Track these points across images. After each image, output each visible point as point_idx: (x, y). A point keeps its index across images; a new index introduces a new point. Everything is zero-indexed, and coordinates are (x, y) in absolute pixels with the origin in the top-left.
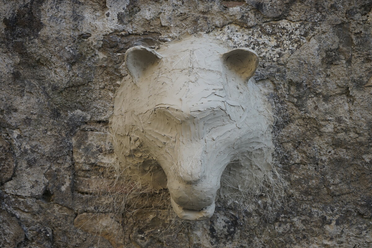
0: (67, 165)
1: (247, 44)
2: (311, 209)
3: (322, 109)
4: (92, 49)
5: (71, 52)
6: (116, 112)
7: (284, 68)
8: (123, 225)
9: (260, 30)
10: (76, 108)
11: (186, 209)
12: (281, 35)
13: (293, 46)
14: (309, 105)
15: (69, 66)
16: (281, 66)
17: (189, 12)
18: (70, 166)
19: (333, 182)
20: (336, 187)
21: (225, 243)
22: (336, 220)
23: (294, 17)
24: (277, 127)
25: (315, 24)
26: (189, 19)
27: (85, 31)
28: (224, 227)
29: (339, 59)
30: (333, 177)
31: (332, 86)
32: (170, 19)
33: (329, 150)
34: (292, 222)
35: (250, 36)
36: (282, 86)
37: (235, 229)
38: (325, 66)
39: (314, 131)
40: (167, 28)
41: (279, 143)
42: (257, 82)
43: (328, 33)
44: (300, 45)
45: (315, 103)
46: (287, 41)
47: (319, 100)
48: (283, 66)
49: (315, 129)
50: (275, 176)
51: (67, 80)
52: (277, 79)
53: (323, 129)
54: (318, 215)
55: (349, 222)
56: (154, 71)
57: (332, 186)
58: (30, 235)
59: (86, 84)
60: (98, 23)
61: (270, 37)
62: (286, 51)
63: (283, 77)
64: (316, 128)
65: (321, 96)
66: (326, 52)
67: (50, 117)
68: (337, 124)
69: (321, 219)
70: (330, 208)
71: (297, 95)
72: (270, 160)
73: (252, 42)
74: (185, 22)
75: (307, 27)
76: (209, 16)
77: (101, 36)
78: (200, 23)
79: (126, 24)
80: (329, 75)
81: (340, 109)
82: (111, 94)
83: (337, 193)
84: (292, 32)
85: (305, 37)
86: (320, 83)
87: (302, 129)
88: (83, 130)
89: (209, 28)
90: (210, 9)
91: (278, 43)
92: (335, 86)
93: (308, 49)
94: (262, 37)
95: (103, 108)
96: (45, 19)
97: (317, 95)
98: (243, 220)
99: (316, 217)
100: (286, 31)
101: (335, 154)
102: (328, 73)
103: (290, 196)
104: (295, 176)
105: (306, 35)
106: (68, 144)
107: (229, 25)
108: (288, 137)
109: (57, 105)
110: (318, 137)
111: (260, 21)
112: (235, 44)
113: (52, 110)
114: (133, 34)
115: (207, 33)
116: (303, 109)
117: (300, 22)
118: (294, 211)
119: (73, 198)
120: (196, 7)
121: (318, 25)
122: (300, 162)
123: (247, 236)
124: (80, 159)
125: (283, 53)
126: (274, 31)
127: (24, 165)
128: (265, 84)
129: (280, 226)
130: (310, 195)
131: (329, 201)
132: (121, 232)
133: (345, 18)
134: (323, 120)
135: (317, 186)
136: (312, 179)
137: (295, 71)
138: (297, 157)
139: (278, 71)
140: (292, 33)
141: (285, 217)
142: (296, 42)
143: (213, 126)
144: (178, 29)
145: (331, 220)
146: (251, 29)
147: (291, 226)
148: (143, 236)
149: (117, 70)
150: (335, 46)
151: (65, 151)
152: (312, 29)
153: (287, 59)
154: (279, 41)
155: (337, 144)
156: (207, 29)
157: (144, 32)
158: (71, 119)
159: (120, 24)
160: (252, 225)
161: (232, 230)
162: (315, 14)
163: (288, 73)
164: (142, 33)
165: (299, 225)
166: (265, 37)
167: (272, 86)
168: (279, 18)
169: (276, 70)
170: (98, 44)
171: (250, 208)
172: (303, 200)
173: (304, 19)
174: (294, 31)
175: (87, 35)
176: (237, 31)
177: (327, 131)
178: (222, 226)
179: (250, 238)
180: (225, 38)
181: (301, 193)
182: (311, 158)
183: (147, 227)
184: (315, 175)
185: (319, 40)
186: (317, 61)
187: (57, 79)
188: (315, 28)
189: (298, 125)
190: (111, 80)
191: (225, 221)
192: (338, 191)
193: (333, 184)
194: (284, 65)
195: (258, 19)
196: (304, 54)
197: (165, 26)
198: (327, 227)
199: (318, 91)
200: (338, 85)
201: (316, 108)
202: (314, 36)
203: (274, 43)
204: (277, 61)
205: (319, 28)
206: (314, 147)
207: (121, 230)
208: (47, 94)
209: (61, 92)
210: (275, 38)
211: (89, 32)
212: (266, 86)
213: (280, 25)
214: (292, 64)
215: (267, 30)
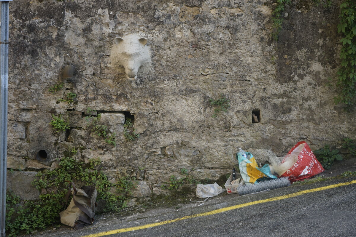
0: (99, 67)
1: (145, 36)
2: (161, 77)
4: (105, 37)
5: (100, 38)
6: (112, 53)
8: (114, 82)
9: (148, 33)
10: (101, 52)
11: (131, 77)
13: (156, 37)
15: (99, 41)
17: (130, 28)
21: (139, 86)
22: (167, 80)
23: (157, 29)
24: (152, 57)
25: (162, 31)
27: (103, 32)
29: (168, 40)
30: (166, 69)
31: (166, 47)
32: (125, 29)
33: (165, 63)
34: (156, 81)
35: (146, 34)
36: (153, 47)
40: (125, 32)
41: (153, 61)
42: (147, 46)
43: (165, 34)
44: (158, 37)
49: (162, 57)
50: (152, 69)
51: (99, 45)
52: (152, 45)
55: (170, 80)
56: (122, 43)
58: (90, 84)
59: (104, 46)
60: (107, 30)
63: (154, 44)
66: (164, 38)
67: (95, 54)
68: (167, 56)
70: (165, 77)
71: (157, 49)
72: (151, 65)
74: (129, 30)
76: (135, 29)
77: (108, 34)
78: (133, 31)
79: (114, 31)
81: (168, 52)
82: (110, 48)
83: (167, 73)
86: (163, 46)
87: (158, 57)
88: (103, 58)
93: (160, 37)
95: (108, 52)
96: (93, 29)
97: (162, 49)
98: (144, 80)
99: (162, 79)
100: (154, 33)
101: (167, 64)
102: (165, 43)
103: (156, 74)
104: (157, 69)
105: (159, 34)
106: (99, 61)
107: (140, 31)
108: (155, 59)
109: (96, 51)
110: (162, 59)
114: (116, 33)
115: (135, 33)
116: (159, 52)
118: (157, 78)
119: (101, 75)
120: (132, 26)
122: (158, 66)
123: (145, 84)
124: (102, 65)
125: (154, 38)
126: (152, 33)
127: (88, 66)
129: (153, 81)
130: (161, 74)
131: (165, 75)
133: (169, 30)
134: (164, 55)
136: (161, 70)
137: (157, 43)
138: (157, 64)
141: (154, 79)
143: (136, 57)
144: (127, 32)
146: (146, 32)
148: (119, 84)
149: (112, 42)
150: (166, 37)
151: (99, 63)
152: (161, 33)
154: (153, 35)
155: (167, 61)
157: (119, 33)
158: (100, 55)
159: (112, 31)
160: (146, 81)
161: (141, 83)
162: (162, 29)
163: (155, 43)
165: (158, 81)
168: (153, 30)
169: (152, 43)
170: (107, 36)
171: (146, 77)
172: (159, 75)
173: (159, 30)
174: (156, 33)
176: (142, 33)
178: (139, 82)
180: (139, 34)
181: (158, 73)
182: (161, 65)
183: (120, 82)
185: (163, 35)
186: (162, 40)
187: (96, 44)
190: (110, 45)
191: (139, 80)
193: (166, 71)
194: (154, 41)
195: (147, 30)
196: (159, 39)
198: (165, 82)
201: (162, 52)
203: (151, 36)
204: (152, 40)
206: (162, 62)
208: (94, 48)
209: (97, 48)
211: (105, 33)
212: (150, 47)
214: (156, 41)
215: (150, 33)
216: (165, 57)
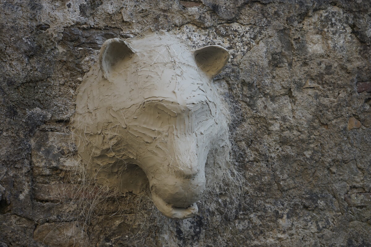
0: (25, 170)
1: (205, 44)
2: (265, 205)
3: (270, 108)
4: (52, 42)
5: (29, 43)
7: (238, 69)
8: (89, 233)
9: (215, 31)
10: (34, 106)
12: (234, 37)
13: (244, 48)
14: (259, 104)
15: (27, 59)
16: (235, 67)
17: (150, 9)
18: (29, 171)
19: (283, 178)
20: (285, 182)
21: (192, 244)
22: (287, 214)
23: (244, 20)
24: (233, 127)
25: (262, 28)
26: (150, 16)
27: (43, 21)
28: (191, 228)
29: (283, 62)
30: (282, 173)
31: (277, 87)
32: (132, 14)
33: (277, 148)
34: (250, 219)
35: (206, 36)
36: (236, 86)
37: (200, 229)
38: (271, 68)
39: (263, 130)
40: (128, 24)
41: (235, 141)
42: (214, 81)
43: (274, 37)
44: (250, 48)
45: (264, 103)
46: (240, 43)
47: (268, 100)
48: (237, 67)
49: (264, 127)
50: (233, 174)
51: (24, 74)
52: (232, 80)
53: (271, 128)
54: (271, 209)
55: (297, 214)
56: (129, 65)
57: (282, 181)
59: (44, 80)
60: (59, 14)
61: (224, 39)
62: (239, 53)
63: (237, 77)
64: (265, 126)
65: (269, 97)
66: (272, 55)
67: (6, 116)
68: (283, 123)
69: (275, 214)
70: (280, 203)
71: (249, 95)
73: (209, 42)
74: (147, 19)
75: (256, 31)
76: (169, 14)
77: (62, 28)
78: (161, 21)
79: (88, 17)
80: (275, 77)
81: (285, 108)
82: (72, 91)
83: (286, 188)
84: (244, 34)
85: (254, 40)
86: (267, 84)
87: (254, 128)
88: (44, 130)
89: (169, 26)
90: (170, 7)
91: (231, 44)
92: (281, 87)
93: (258, 51)
94: (217, 38)
95: (63, 106)
97: (265, 95)
98: (207, 219)
99: (270, 212)
100: (238, 33)
101: (282, 151)
102: (274, 74)
103: (247, 193)
104: (250, 173)
105: (255, 38)
106: (27, 145)
107: (187, 25)
108: (243, 135)
109: (13, 102)
110: (267, 136)
111: (215, 22)
112: (194, 43)
113: (8, 107)
114: (94, 28)
115: (167, 31)
116: (255, 108)
117: (250, 26)
118: (251, 207)
119: (33, 207)
120: (157, 4)
121: (265, 29)
122: (253, 160)
123: (212, 235)
124: (40, 162)
125: (236, 54)
126: (228, 33)
128: (221, 84)
129: (239, 223)
130: (263, 191)
131: (278, 196)
132: (88, 242)
133: (286, 25)
134: (271, 119)
135: (269, 182)
136: (264, 176)
137: (247, 72)
138: (251, 155)
139: (233, 71)
140: (243, 36)
141: (244, 214)
142: (247, 45)
143: (200, 121)
144: (139, 25)
145: (283, 214)
146: (208, 30)
147: (249, 222)
148: (110, 244)
149: (78, 65)
150: (279, 50)
151: (24, 154)
152: (260, 33)
153: (240, 60)
154: (232, 42)
155: (284, 142)
156: (168, 27)
158: (30, 118)
159: (82, 16)
160: (215, 224)
161: (198, 230)
162: (262, 19)
163: (241, 74)
164: (104, 28)
165: (258, 222)
166: (219, 38)
167: (226, 86)
168: (232, 21)
169: (231, 71)
170: (58, 36)
171: (213, 207)
172: (258, 196)
173: (253, 23)
174: (245, 34)
175: (45, 26)
176: (194, 31)
177: (274, 129)
178: (188, 227)
179: (214, 237)
180: (184, 37)
181: (255, 189)
182: (263, 155)
183: (114, 234)
184: (268, 171)
185: (267, 43)
186: (265, 63)
187: (13, 73)
188: (262, 32)
189: (250, 124)
190: (72, 75)
191: (190, 222)
192: (286, 186)
193: (283, 180)
194: (238, 65)
195: (214, 20)
196: (254, 55)
197: (126, 22)
198: (280, 221)
199: (266, 91)
200: (283, 86)
201: (265, 107)
202: (262, 39)
203: (227, 44)
204: (232, 62)
205: (265, 32)
206: (265, 145)
207: (87, 239)
209: (18, 88)
210: (228, 40)
211: (48, 23)
212: (222, 85)
213: (232, 27)
214: (245, 66)
215: (221, 32)
216: (276, 127)
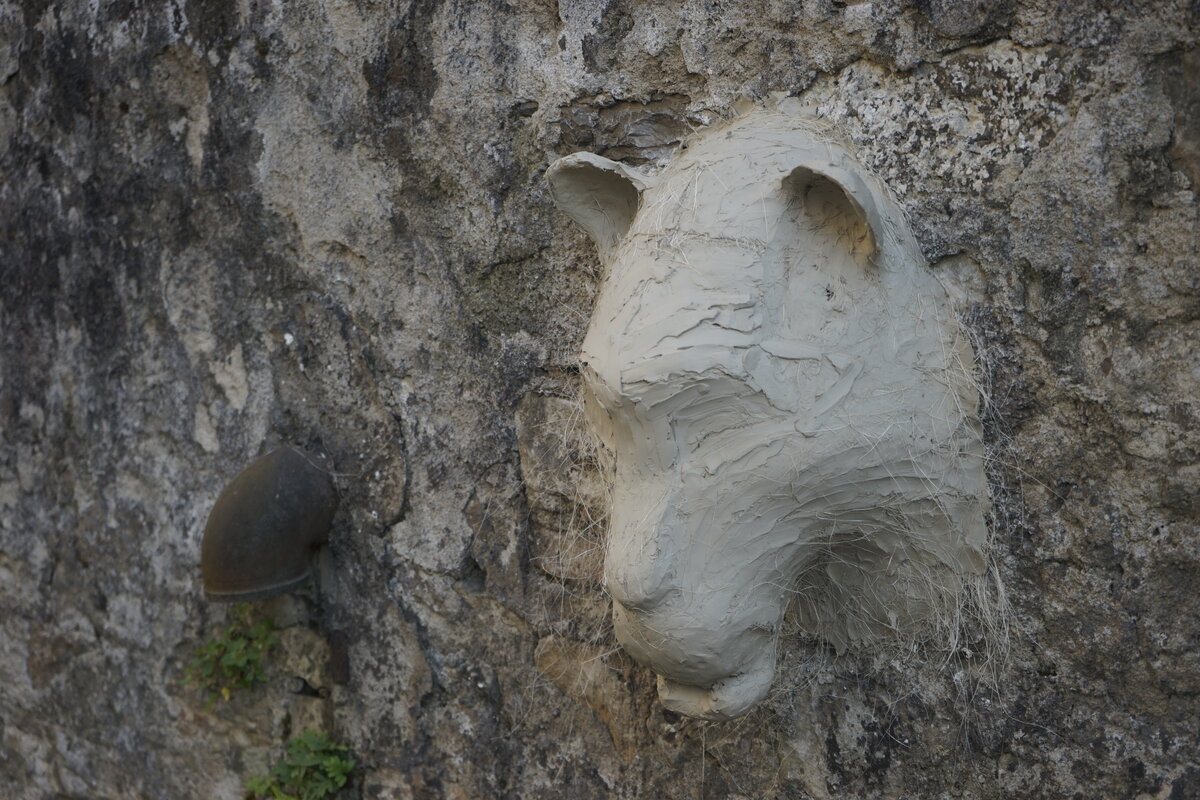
0: (508, 492)
1: (900, 130)
2: (1102, 729)
3: (1122, 371)
4: (538, 150)
5: (497, 157)
7: (1003, 219)
8: (632, 687)
9: (937, 81)
10: (518, 324)
11: (671, 682)
12: (995, 98)
13: (1031, 138)
14: (1088, 353)
15: (493, 202)
16: (993, 211)
17: (748, 25)
18: (518, 496)
19: (1165, 643)
20: (1175, 663)
21: (862, 793)
22: (1173, 783)
23: (1030, 29)
24: (995, 424)
25: (1090, 53)
26: (750, 48)
27: (521, 94)
28: (860, 742)
29: (1172, 186)
30: (1166, 626)
31: (1153, 287)
32: (705, 48)
33: (1155, 525)
34: (1045, 762)
35: (911, 101)
36: (1003, 281)
37: (888, 755)
38: (1129, 212)
39: (1107, 450)
40: (699, 81)
43: (1128, 88)
44: (1051, 134)
45: (1104, 348)
46: (1011, 121)
47: (1119, 336)
48: (1000, 212)
49: (1110, 441)
51: (493, 241)
52: (988, 258)
53: (1133, 445)
54: (1120, 754)
57: (1162, 657)
58: (447, 675)
59: (534, 254)
60: (547, 69)
61: (967, 105)
62: (1009, 156)
63: (1001, 248)
64: (1112, 437)
65: (1123, 325)
66: (1129, 158)
67: (466, 350)
68: (1178, 432)
69: (1126, 772)
70: (1162, 734)
71: (1047, 317)
72: (979, 537)
73: (911, 125)
74: (741, 58)
75: (1068, 67)
76: (797, 37)
77: (554, 109)
78: (778, 62)
79: (604, 71)
80: (1146, 246)
81: (1180, 376)
82: (589, 288)
83: (1181, 687)
84: (1025, 85)
85: (1064, 103)
86: (1115, 275)
87: (1069, 439)
88: (536, 393)
89: (799, 79)
90: (797, 14)
91: (990, 125)
92: (1164, 291)
93: (1070, 148)
94: (944, 107)
95: (574, 328)
96: (440, 63)
97: (1110, 318)
98: (911, 728)
99: (1113, 760)
100: (1005, 82)
101: (1169, 540)
102: (1141, 238)
103: (1048, 670)
104: (1054, 604)
105: (1064, 95)
106: (503, 430)
107: (854, 66)
108: (1030, 462)
109: (480, 313)
110: (1121, 473)
111: (927, 48)
112: (867, 132)
113: (468, 328)
114: (625, 101)
115: (793, 94)
116: (1067, 368)
117: (1048, 48)
118: (1053, 726)
119: (526, 588)
120: (764, 7)
121: (1101, 58)
122: (1066, 557)
123: (921, 785)
124: (534, 476)
125: (1001, 162)
126: (975, 83)
127: (422, 479)
128: (957, 273)
129: (1011, 768)
130: (1101, 676)
131: (1158, 710)
132: (628, 708)
133: (1185, 29)
134: (1130, 414)
135: (1118, 648)
136: (1103, 623)
137: (1037, 231)
138: (1060, 537)
139: (988, 227)
140: (1024, 91)
141: (1023, 742)
142: (1038, 123)
143: (708, 430)
144: (725, 82)
145: (1158, 781)
146: (912, 79)
147: (1044, 775)
148: (673, 730)
150: (1155, 139)
152: (1083, 74)
153: (1011, 186)
154: (992, 117)
156: (794, 80)
157: (653, 93)
158: (507, 360)
159: (588, 72)
160: (938, 750)
161: (880, 755)
162: (1091, 15)
163: (1017, 237)
164: (648, 98)
166: (952, 104)
167: (977, 281)
168: (985, 37)
169: (981, 225)
170: (548, 133)
171: (932, 691)
172: (1078, 691)
173: (1054, 36)
174: (1028, 83)
175: (528, 106)
176: (877, 85)
177: (1147, 453)
178: (854, 738)
179: (928, 791)
180: (840, 110)
181: (1077, 665)
182: (1097, 547)
184: (1110, 608)
185: (1103, 115)
186: (1101, 192)
187: (473, 237)
188: (1092, 68)
189: (1061, 424)
191: (863, 723)
192: (1180, 678)
193: (1164, 652)
194: (1003, 206)
195: (921, 42)
196: (1058, 167)
197: (694, 75)
199: (1111, 305)
200: (1169, 285)
201: (1106, 366)
202: (1087, 99)
203: (977, 127)
204: (985, 191)
205: (1102, 67)
206: (1109, 510)
207: (628, 700)
208: (455, 281)
209: (485, 277)
210: (981, 110)
211: (531, 97)
212: (961, 278)
213: (989, 61)
214: (1027, 206)
215: (955, 81)
216: (1153, 445)
